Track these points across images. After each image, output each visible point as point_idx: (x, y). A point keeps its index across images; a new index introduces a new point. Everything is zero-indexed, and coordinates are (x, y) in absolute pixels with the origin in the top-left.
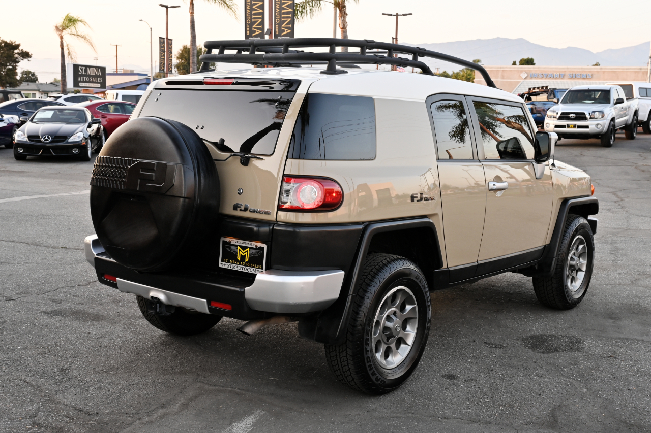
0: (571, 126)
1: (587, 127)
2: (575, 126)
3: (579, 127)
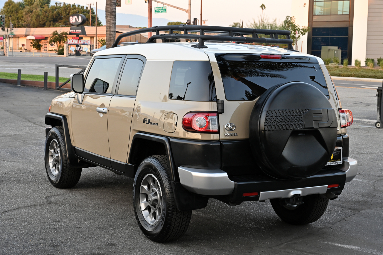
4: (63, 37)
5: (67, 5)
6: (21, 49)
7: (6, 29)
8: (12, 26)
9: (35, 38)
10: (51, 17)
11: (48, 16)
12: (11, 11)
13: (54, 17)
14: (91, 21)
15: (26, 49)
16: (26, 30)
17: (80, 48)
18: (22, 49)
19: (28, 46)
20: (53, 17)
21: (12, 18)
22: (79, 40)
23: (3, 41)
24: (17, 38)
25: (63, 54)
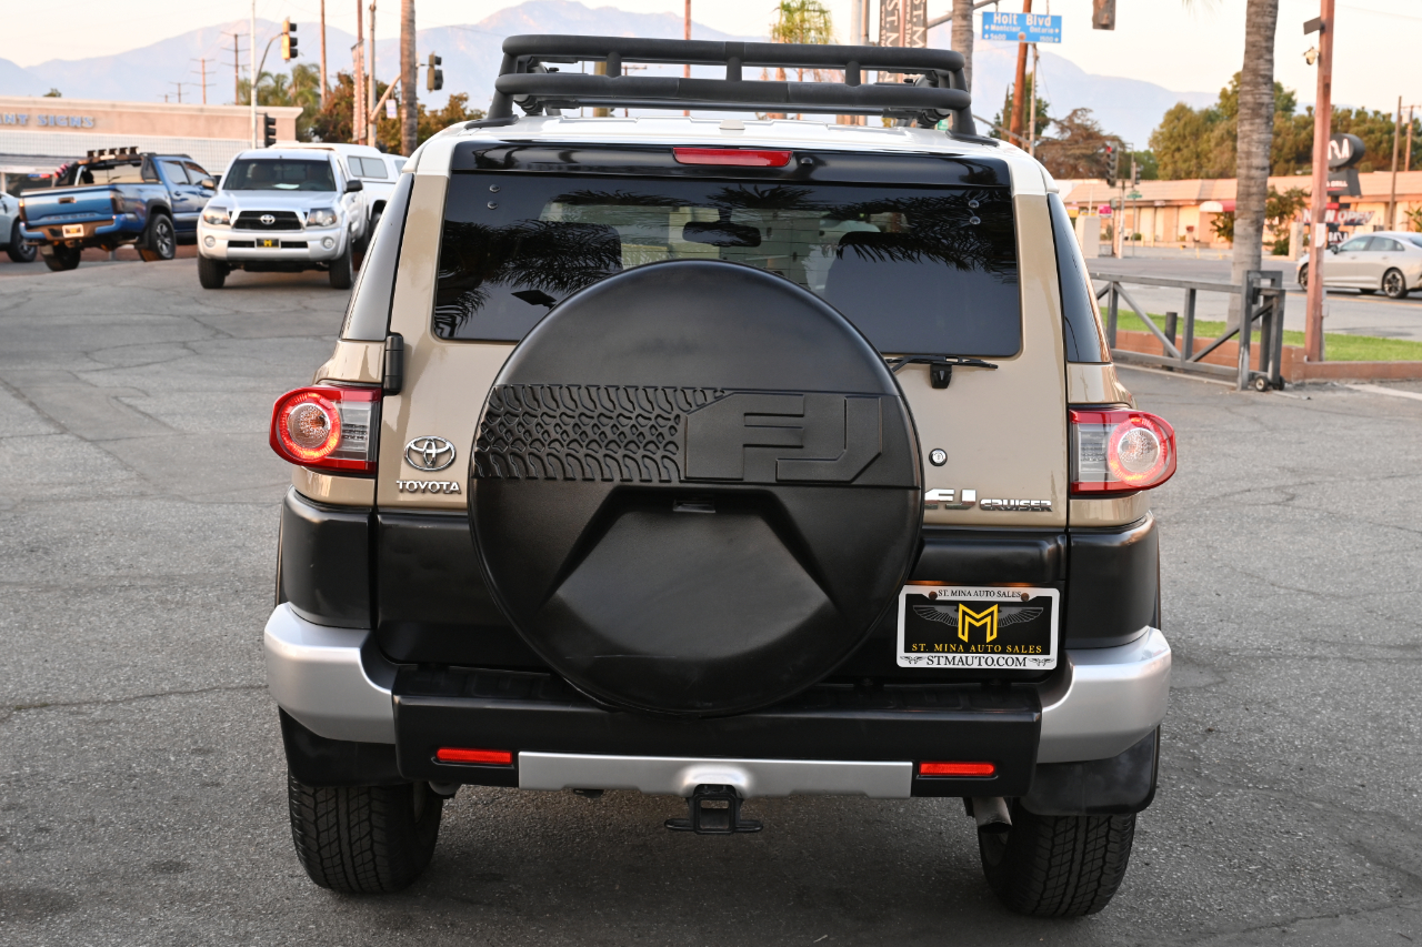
0: (266, 243)
1: (303, 245)
2: (275, 243)
3: (286, 245)
4: (1293, 203)
5: (1339, 111)
6: (1183, 239)
7: (1119, 183)
8: (1137, 173)
9: (1224, 208)
10: (1291, 149)
11: (1283, 145)
12: (1179, 136)
13: (1301, 147)
14: (1412, 157)
15: (1197, 239)
16: (1202, 186)
17: (1339, 234)
18: (1187, 239)
19: (1204, 231)
20: (1298, 148)
21: (1182, 155)
22: (1338, 210)
23: (1112, 215)
24: (1175, 210)
25: (1286, 253)
